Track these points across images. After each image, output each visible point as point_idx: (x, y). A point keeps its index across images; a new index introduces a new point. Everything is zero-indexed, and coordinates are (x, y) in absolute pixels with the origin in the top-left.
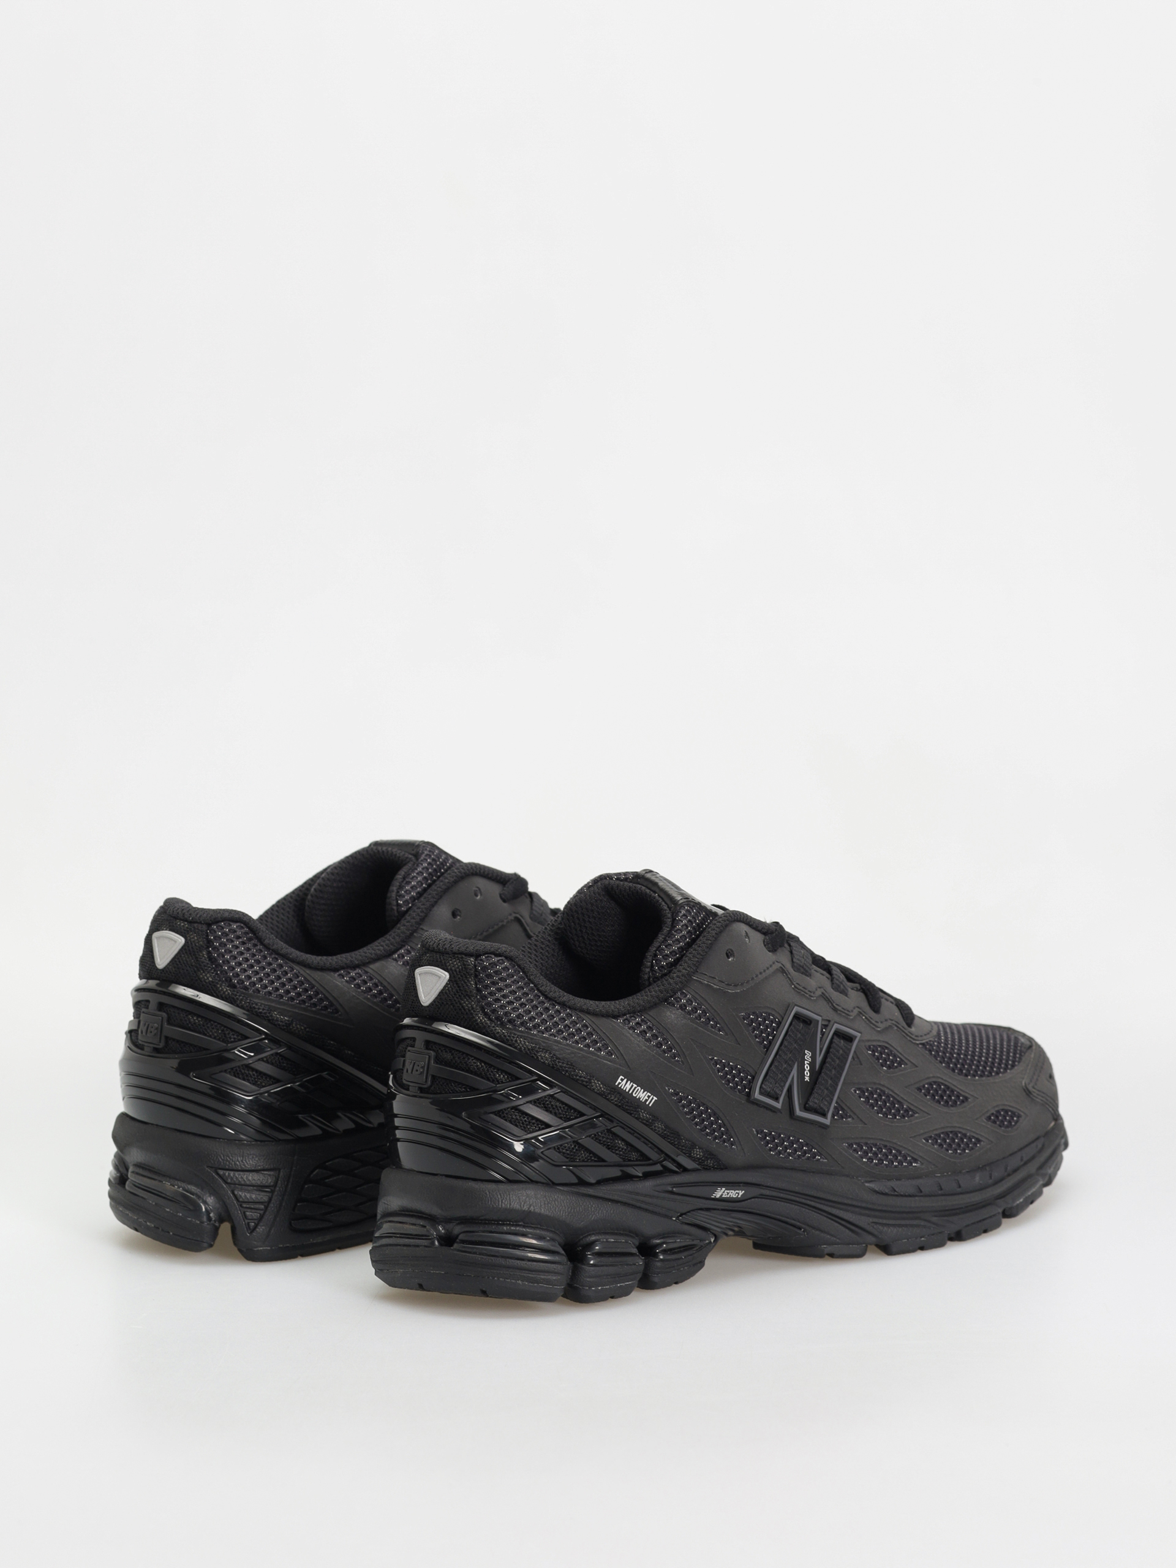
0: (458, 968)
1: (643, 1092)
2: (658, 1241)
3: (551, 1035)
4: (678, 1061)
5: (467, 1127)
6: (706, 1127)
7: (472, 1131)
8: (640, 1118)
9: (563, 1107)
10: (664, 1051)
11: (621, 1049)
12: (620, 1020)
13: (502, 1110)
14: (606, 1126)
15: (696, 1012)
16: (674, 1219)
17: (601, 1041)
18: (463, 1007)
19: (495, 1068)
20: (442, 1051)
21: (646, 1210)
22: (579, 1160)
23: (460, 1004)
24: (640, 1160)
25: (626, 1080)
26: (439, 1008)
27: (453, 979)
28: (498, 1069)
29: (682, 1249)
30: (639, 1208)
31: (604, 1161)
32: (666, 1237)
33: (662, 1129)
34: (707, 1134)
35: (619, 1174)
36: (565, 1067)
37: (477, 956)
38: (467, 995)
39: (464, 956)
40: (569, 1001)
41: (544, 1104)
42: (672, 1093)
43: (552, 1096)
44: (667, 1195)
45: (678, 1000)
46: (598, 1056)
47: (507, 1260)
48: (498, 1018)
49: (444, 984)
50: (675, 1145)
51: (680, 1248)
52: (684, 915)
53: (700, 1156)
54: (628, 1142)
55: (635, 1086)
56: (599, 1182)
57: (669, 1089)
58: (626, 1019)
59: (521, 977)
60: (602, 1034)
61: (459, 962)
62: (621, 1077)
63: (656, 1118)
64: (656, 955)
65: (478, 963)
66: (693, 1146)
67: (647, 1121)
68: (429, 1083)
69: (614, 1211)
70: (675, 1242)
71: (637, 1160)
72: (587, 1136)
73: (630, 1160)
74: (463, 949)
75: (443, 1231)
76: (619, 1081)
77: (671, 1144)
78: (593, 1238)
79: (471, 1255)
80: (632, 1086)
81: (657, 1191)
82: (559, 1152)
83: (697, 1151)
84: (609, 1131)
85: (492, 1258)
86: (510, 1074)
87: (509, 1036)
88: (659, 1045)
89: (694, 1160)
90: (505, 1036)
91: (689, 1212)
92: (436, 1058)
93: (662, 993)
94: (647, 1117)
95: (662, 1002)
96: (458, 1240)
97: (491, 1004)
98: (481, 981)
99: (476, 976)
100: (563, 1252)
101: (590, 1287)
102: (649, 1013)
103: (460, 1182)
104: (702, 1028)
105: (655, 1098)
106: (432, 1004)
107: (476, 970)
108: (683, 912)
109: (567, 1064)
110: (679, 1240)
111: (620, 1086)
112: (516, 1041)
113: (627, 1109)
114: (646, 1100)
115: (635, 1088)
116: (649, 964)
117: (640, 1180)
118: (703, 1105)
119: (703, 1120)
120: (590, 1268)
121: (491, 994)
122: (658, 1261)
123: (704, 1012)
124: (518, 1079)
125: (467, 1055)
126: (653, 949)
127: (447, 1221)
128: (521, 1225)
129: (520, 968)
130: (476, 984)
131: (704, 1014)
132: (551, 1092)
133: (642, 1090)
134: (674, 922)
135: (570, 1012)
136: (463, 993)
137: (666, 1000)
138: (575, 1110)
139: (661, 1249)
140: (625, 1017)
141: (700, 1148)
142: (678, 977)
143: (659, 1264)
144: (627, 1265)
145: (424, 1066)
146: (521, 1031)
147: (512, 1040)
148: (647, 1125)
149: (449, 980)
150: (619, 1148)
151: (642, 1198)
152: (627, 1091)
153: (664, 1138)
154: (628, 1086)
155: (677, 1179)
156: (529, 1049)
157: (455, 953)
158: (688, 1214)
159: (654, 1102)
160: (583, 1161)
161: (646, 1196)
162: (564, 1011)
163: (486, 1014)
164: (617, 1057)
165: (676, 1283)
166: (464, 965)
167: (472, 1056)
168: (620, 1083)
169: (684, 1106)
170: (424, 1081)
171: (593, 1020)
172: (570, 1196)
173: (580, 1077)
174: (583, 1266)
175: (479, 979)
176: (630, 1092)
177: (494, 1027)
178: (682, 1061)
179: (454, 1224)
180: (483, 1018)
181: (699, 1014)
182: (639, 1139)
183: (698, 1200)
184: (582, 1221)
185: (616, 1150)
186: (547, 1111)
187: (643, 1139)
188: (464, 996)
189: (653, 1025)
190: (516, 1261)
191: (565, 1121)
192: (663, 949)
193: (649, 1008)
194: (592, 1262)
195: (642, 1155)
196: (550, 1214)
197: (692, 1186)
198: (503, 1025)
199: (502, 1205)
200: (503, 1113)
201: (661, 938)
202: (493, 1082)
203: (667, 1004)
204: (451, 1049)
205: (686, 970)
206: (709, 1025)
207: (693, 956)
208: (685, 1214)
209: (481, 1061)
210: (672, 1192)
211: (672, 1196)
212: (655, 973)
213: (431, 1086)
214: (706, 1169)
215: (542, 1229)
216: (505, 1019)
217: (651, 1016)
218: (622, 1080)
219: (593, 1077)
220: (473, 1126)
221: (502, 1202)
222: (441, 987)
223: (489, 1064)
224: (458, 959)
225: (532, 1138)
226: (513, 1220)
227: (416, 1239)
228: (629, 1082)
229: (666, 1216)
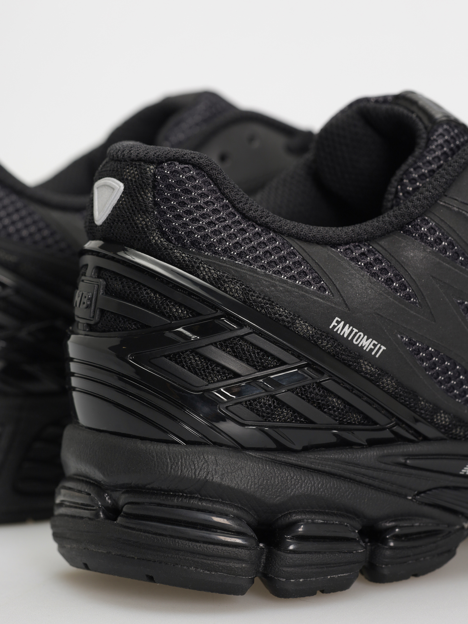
0: (134, 177)
1: (367, 340)
2: (389, 524)
3: (245, 262)
4: (413, 303)
5: (129, 372)
6: (453, 388)
7: (137, 377)
8: (362, 371)
9: (258, 353)
10: (396, 290)
11: (337, 284)
12: (341, 249)
13: (178, 353)
14: (313, 378)
15: (441, 244)
16: (410, 498)
17: (312, 273)
18: (136, 224)
19: (171, 300)
20: (111, 279)
21: (370, 486)
22: (280, 419)
23: (133, 220)
24: (363, 424)
25: (343, 323)
26: (111, 227)
27: (127, 191)
28: (176, 303)
29: (422, 535)
30: (360, 483)
31: (312, 422)
32: (400, 520)
33: (393, 386)
34: (456, 396)
35: (334, 440)
36: (261, 302)
37: (159, 163)
38: (141, 209)
39: (142, 163)
40: (274, 222)
41: (232, 348)
42: (405, 343)
43: (241, 337)
44: (398, 469)
45: (416, 228)
46: (307, 291)
47: (177, 540)
48: (179, 239)
49: (118, 197)
50: (411, 407)
51: (420, 533)
52: (441, 134)
53: (446, 422)
54: (346, 401)
55: (355, 330)
56: (306, 449)
57: (403, 338)
58: (349, 249)
59: (212, 191)
60: (314, 265)
61: (136, 170)
62: (337, 319)
63: (384, 373)
64: (402, 180)
65: (158, 171)
66: (436, 409)
67: (371, 376)
68: (97, 318)
69: (322, 485)
70: (413, 526)
71: (360, 424)
72: (288, 390)
73: (350, 424)
74: (142, 155)
75: (109, 501)
76: (334, 323)
77: (406, 406)
78: (298, 517)
79: (134, 532)
80: (352, 331)
81: (385, 463)
82: (252, 410)
83: (441, 417)
84: (319, 384)
85: (159, 537)
86: (190, 309)
87: (189, 261)
88: (389, 282)
89: (438, 427)
90: (184, 261)
91: (430, 490)
92: (106, 287)
93: (397, 219)
94: (371, 371)
95: (396, 229)
96: (122, 513)
97: (170, 221)
98: (160, 193)
99: (154, 187)
100: (252, 534)
101: (288, 579)
102: (380, 243)
103: (125, 441)
104: (448, 263)
105: (383, 348)
106: (104, 222)
107: (155, 180)
108: (440, 131)
109: (263, 299)
110: (417, 524)
111: (335, 330)
112: (198, 267)
113: (344, 360)
114: (372, 350)
115: (356, 333)
116: (393, 190)
117: (363, 448)
118: (449, 359)
119: (450, 379)
120: (287, 555)
121: (173, 208)
122: (387, 549)
123: (451, 244)
124: (199, 314)
125: (139, 284)
126: (399, 173)
127: (115, 488)
128: (196, 498)
129: (212, 180)
130: (154, 197)
131: (451, 247)
132: (241, 332)
133: (366, 337)
134: (429, 141)
135: (275, 236)
136: (137, 207)
137: (402, 227)
138: (274, 357)
139: (392, 534)
140: (347, 246)
141: (445, 413)
142: (418, 199)
143: (388, 553)
144: (340, 552)
145: (92, 297)
146: (207, 256)
147: (193, 266)
148: (371, 381)
149: (123, 193)
150: (333, 407)
151: (363, 471)
152: (345, 336)
153: (396, 398)
154: (347, 330)
155: (411, 449)
156: (214, 278)
157: (133, 160)
158: (428, 492)
159: (382, 352)
160: (285, 421)
161: (368, 468)
162: (266, 234)
163: (163, 234)
164: (332, 294)
165: (416, 575)
166: (141, 173)
167: (144, 286)
168: (335, 327)
169: (422, 360)
170: (92, 315)
171: (303, 247)
172: (263, 464)
173: (280, 315)
174: (279, 552)
175: (158, 190)
176: (350, 338)
177: (171, 249)
178: (419, 303)
179: (121, 492)
180: (159, 238)
181: (444, 247)
182: (360, 397)
183: (443, 476)
184: (279, 496)
185: (330, 410)
186: (236, 356)
187: (365, 398)
188: (138, 211)
189: (383, 257)
190: (187, 542)
191: (260, 371)
192: (411, 173)
193: (380, 236)
194: (291, 547)
195: (366, 417)
196: (233, 485)
197: (433, 458)
198: (184, 247)
199: (171, 471)
200: (180, 356)
201: (410, 160)
202: (169, 317)
203: (404, 232)
204: (122, 277)
205: (430, 192)
206: (458, 261)
207: (441, 177)
208: (424, 492)
209: (155, 292)
210: (405, 465)
211: (406, 470)
212: (398, 200)
213: (98, 323)
214: (455, 439)
215: (223, 503)
216: (187, 241)
217: (381, 246)
218: (338, 322)
219: (299, 317)
220: (138, 371)
221: (171, 468)
222: (115, 202)
223: (165, 296)
224: (136, 167)
225: (214, 389)
226: (186, 491)
227: (82, 509)
228: (348, 325)
229: (399, 495)
